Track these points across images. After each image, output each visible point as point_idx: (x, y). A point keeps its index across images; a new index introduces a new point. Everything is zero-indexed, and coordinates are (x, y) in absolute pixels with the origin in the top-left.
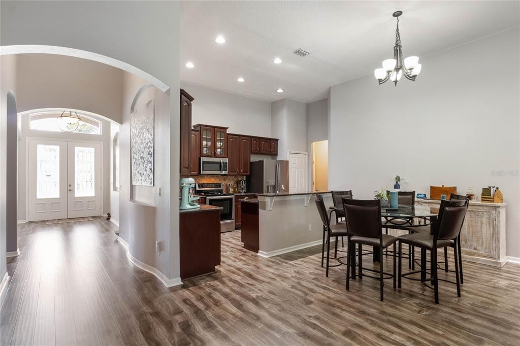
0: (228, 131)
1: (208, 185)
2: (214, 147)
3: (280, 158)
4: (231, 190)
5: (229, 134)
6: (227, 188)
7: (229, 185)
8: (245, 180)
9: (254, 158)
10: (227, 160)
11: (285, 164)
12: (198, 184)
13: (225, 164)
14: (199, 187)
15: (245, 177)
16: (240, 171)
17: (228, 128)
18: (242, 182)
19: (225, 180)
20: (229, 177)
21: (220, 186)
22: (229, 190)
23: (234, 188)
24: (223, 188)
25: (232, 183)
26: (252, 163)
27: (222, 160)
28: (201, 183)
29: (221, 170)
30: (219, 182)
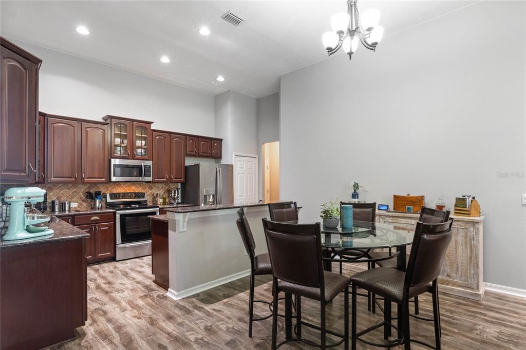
0: (153, 127)
1: (125, 195)
2: (133, 147)
3: (224, 161)
4: (160, 201)
5: (154, 130)
6: (154, 198)
7: (157, 194)
8: (179, 187)
9: (189, 162)
10: (150, 163)
11: (229, 169)
12: (110, 194)
13: (147, 168)
14: (111, 198)
15: (179, 184)
16: (170, 177)
17: (153, 123)
18: (175, 191)
19: (151, 188)
20: (157, 185)
21: (143, 197)
22: (157, 202)
23: (164, 199)
24: (148, 198)
25: (161, 192)
26: (186, 167)
27: (143, 163)
28: (114, 192)
29: (141, 176)
30: (143, 191)
